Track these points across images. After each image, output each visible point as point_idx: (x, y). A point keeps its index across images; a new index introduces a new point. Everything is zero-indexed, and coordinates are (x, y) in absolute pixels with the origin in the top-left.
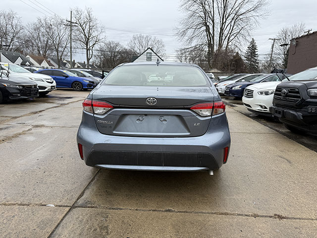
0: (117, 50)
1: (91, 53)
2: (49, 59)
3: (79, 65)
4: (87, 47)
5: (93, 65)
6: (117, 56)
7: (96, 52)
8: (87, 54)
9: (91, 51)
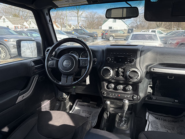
0: (95, 17)
1: (80, 19)
2: (57, 24)
3: (74, 27)
4: (78, 16)
5: (82, 26)
6: (95, 20)
7: (83, 18)
8: (78, 20)
9: (80, 18)
